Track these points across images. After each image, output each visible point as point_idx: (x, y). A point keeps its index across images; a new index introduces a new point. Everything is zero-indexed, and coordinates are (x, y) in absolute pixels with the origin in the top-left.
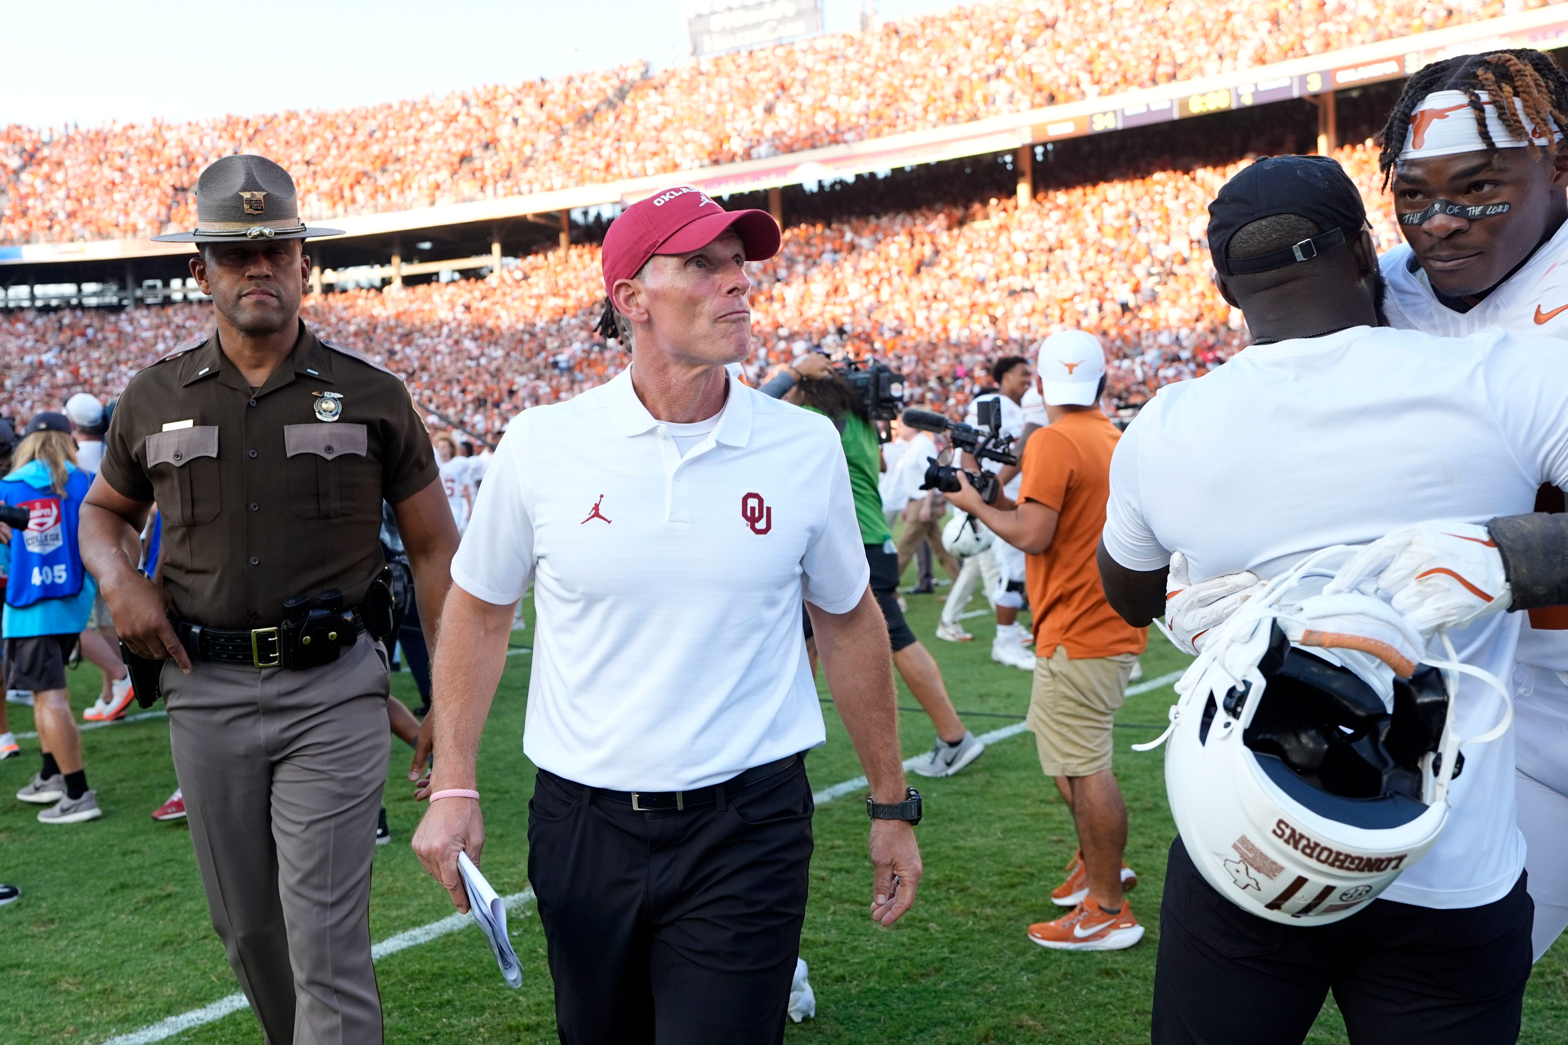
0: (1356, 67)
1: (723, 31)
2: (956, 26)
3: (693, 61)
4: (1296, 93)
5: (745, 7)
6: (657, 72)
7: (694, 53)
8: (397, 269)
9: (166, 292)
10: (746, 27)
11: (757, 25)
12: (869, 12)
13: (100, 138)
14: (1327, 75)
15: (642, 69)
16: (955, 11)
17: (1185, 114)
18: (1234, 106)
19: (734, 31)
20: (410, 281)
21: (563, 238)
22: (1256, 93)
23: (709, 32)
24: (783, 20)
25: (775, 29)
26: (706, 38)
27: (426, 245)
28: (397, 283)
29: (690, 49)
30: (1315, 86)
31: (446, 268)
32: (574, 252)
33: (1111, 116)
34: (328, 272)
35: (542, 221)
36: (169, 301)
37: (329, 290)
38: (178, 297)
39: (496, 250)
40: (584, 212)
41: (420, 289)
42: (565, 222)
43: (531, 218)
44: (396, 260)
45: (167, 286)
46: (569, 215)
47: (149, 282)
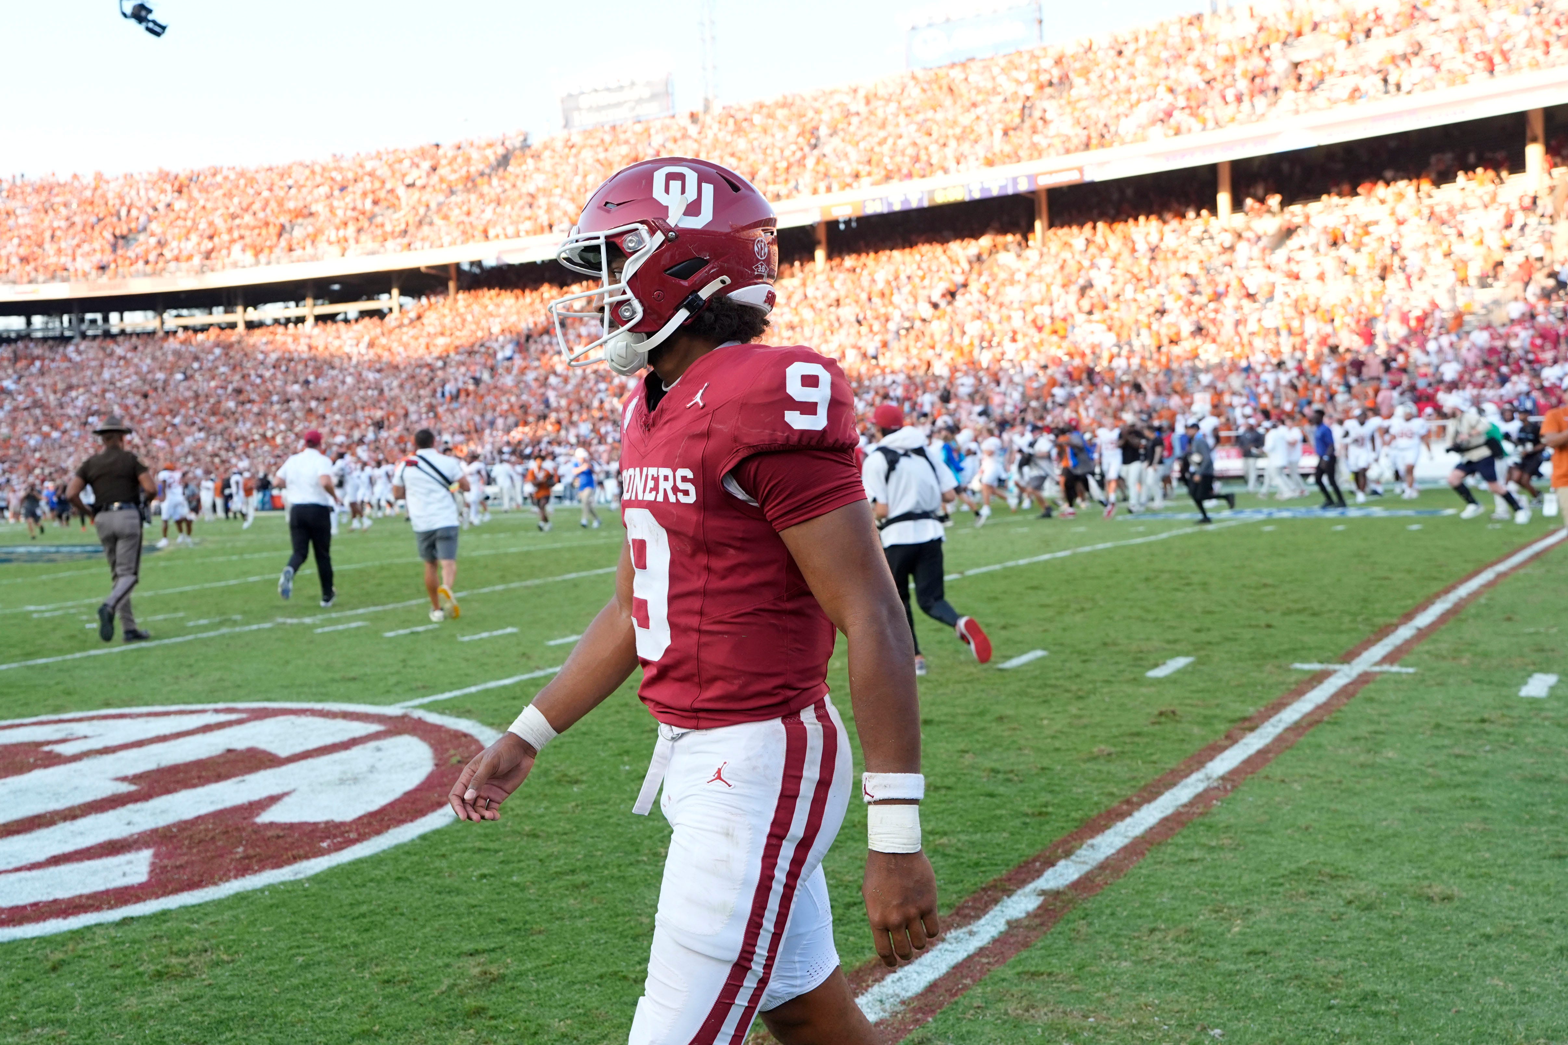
0: (1051, 173)
1: (590, 109)
2: (781, 113)
3: (564, 134)
4: (1010, 191)
5: (608, 89)
6: (536, 142)
7: (566, 126)
8: (309, 309)
9: (106, 327)
10: (609, 106)
11: (618, 105)
12: (710, 97)
13: (46, 189)
14: (1032, 178)
15: (521, 138)
16: (781, 99)
17: (933, 204)
18: (967, 198)
19: (599, 109)
20: (321, 319)
21: (452, 285)
22: (982, 190)
23: (578, 109)
24: (640, 101)
25: (633, 109)
26: (576, 114)
27: (336, 287)
28: (310, 321)
29: (562, 123)
30: (1023, 187)
31: (352, 309)
32: (461, 296)
33: (878, 202)
34: (250, 309)
35: (433, 272)
36: (107, 334)
37: (251, 326)
38: (115, 330)
39: (395, 292)
40: (472, 264)
41: (330, 327)
42: (453, 272)
43: (423, 270)
44: (309, 301)
45: (106, 320)
46: (457, 266)
47: (89, 316)
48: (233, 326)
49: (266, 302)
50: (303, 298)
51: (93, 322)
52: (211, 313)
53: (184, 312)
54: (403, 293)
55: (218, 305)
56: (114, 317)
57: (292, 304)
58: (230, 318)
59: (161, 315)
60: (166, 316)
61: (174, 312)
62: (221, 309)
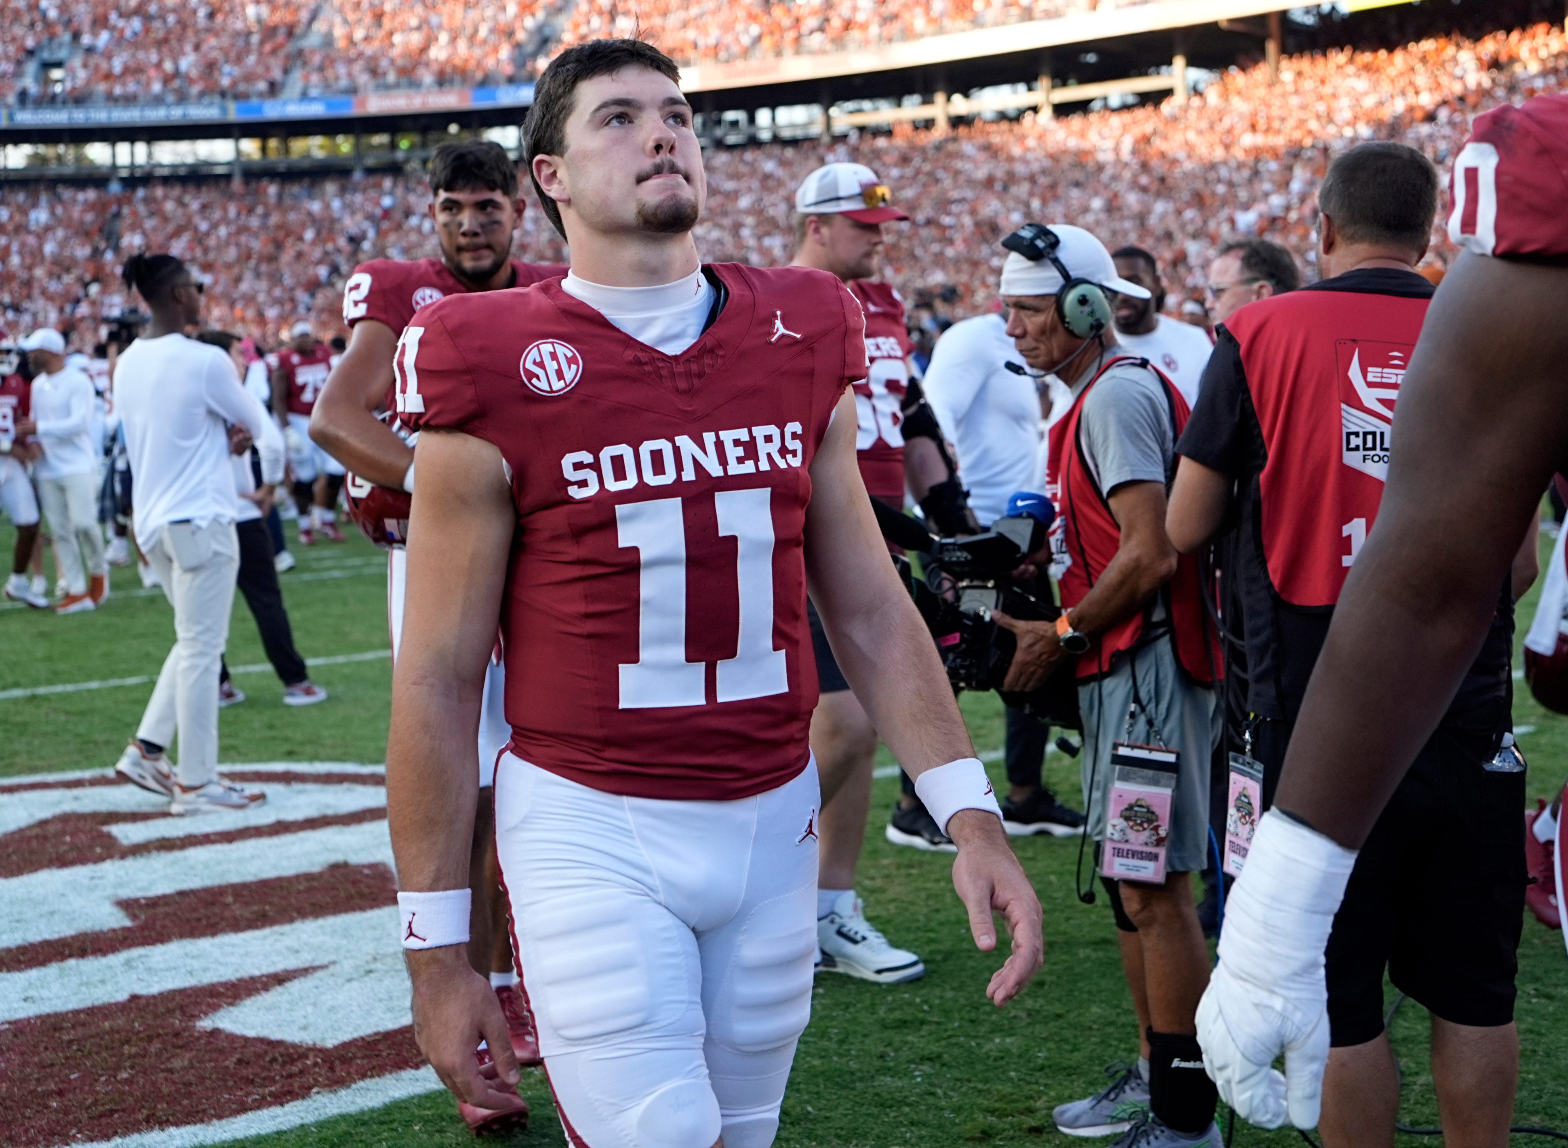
8: (1044, 93)
9: (752, 130)
20: (1063, 110)
21: (1271, 47)
27: (1091, 58)
28: (1046, 113)
31: (1113, 91)
32: (1285, 63)
34: (957, 98)
35: (1240, 28)
36: (753, 142)
37: (957, 122)
38: (765, 135)
39: (1179, 62)
40: (1307, 11)
41: (1076, 121)
42: (1274, 26)
43: (1224, 25)
44: (1044, 83)
45: (752, 120)
46: (1283, 16)
47: (730, 115)
48: (929, 124)
49: (982, 85)
50: (1035, 78)
51: (735, 124)
52: (899, 105)
53: (866, 105)
54: (1192, 62)
55: (911, 92)
56: (763, 116)
57: (1021, 87)
58: (926, 112)
59: (826, 110)
60: (834, 111)
61: (850, 105)
62: (916, 98)
